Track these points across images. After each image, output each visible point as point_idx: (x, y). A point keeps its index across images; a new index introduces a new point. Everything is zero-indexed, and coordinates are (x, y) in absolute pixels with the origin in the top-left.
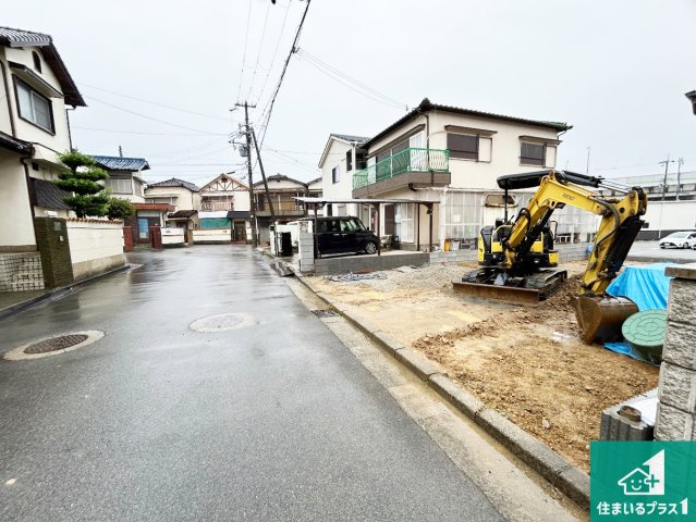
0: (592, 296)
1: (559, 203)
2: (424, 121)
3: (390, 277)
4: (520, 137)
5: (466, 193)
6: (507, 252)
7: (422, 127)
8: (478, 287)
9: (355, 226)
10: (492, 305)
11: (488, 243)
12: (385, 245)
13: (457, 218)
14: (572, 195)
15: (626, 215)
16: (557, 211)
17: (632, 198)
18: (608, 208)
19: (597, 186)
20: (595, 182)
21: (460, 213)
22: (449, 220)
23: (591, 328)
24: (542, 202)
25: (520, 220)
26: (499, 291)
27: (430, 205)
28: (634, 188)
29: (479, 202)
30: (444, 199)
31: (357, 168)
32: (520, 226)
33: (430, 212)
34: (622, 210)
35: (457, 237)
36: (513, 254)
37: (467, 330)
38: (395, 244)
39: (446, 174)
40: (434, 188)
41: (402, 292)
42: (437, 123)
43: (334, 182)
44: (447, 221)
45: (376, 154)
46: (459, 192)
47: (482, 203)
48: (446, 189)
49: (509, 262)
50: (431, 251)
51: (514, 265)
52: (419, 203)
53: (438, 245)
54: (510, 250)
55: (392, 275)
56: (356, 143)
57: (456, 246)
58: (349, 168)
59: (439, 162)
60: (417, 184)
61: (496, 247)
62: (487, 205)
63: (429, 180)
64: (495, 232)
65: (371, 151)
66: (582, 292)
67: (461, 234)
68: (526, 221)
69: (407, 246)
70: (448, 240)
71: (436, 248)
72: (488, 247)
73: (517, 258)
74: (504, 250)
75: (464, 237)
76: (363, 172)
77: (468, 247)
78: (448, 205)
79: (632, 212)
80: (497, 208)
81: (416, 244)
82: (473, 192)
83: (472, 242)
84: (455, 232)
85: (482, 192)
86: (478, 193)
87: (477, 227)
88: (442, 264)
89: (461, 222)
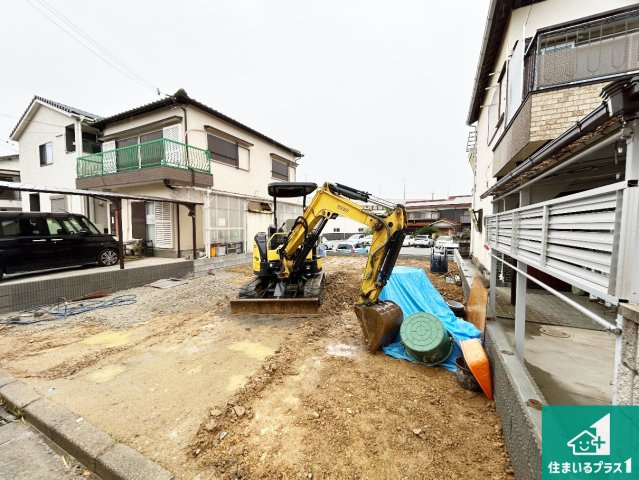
0: (371, 304)
1: (334, 214)
2: (180, 114)
3: (141, 299)
4: (271, 154)
5: (230, 197)
6: (285, 261)
7: (178, 120)
8: (259, 303)
9: (79, 228)
10: (277, 323)
11: (264, 252)
12: (132, 252)
13: (222, 222)
14: (347, 207)
15: (394, 229)
16: (330, 222)
17: (398, 214)
18: (379, 221)
19: (366, 201)
20: (365, 197)
21: (225, 217)
22: (214, 223)
23: (376, 338)
24: (317, 212)
25: (297, 229)
26: (282, 305)
27: (192, 206)
28: (399, 206)
29: (242, 207)
30: (207, 201)
31: (84, 150)
32: (296, 235)
33: (192, 214)
34: (391, 224)
35: (223, 241)
36: (291, 263)
37: (265, 377)
38: (146, 250)
39: (208, 175)
40: (196, 188)
41: (161, 323)
42: (196, 121)
43: (43, 162)
44: (212, 225)
45: (116, 138)
46: (223, 195)
47: (245, 209)
48: (209, 191)
49: (287, 271)
50: (195, 257)
51: (292, 274)
52: (178, 203)
53: (203, 250)
54: (287, 259)
55: (144, 295)
56: (82, 118)
57: (222, 251)
58: (71, 148)
59: (199, 161)
60: (174, 181)
61: (273, 255)
62: (249, 211)
63: (189, 179)
64: (269, 240)
65: (108, 132)
66: (361, 301)
67: (226, 239)
68: (303, 230)
69: (165, 253)
70: (213, 245)
71: (201, 254)
72: (264, 256)
73: (294, 267)
74: (282, 258)
75: (229, 241)
76: (95, 157)
77: (234, 251)
78: (212, 207)
79: (399, 226)
80: (257, 215)
81: (177, 250)
82: (237, 197)
83: (238, 246)
84: (221, 237)
85: (245, 198)
86: (241, 198)
87: (242, 231)
88: (210, 273)
89: (227, 226)
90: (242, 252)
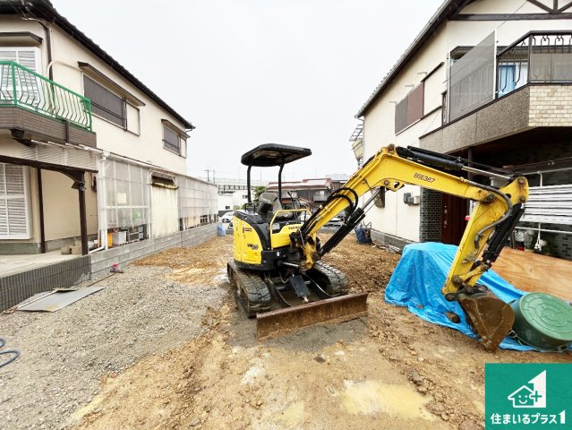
2: (39, 32)
4: (162, 120)
5: (132, 164)
7: (36, 41)
13: (122, 199)
21: (126, 191)
22: (112, 201)
27: (77, 175)
29: (145, 179)
30: (103, 168)
33: (79, 185)
35: (124, 225)
44: (109, 203)
46: (122, 162)
47: (149, 181)
50: (85, 250)
52: (39, 166)
53: (95, 237)
57: (122, 237)
60: (38, 135)
62: (153, 185)
63: (59, 134)
67: (128, 221)
69: (11, 247)
70: (110, 231)
75: (131, 224)
77: (136, 236)
78: (109, 177)
80: (162, 189)
81: (38, 240)
82: (138, 166)
83: (141, 230)
84: (121, 219)
85: (148, 168)
86: (144, 168)
87: (146, 209)
88: (114, 271)
89: (128, 204)
90: (145, 237)
